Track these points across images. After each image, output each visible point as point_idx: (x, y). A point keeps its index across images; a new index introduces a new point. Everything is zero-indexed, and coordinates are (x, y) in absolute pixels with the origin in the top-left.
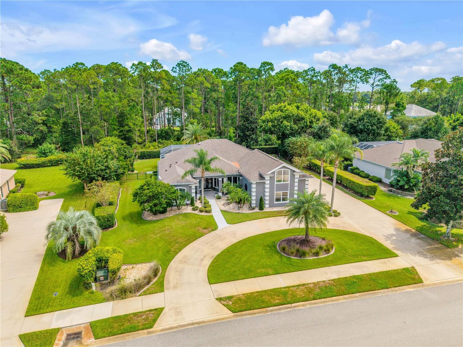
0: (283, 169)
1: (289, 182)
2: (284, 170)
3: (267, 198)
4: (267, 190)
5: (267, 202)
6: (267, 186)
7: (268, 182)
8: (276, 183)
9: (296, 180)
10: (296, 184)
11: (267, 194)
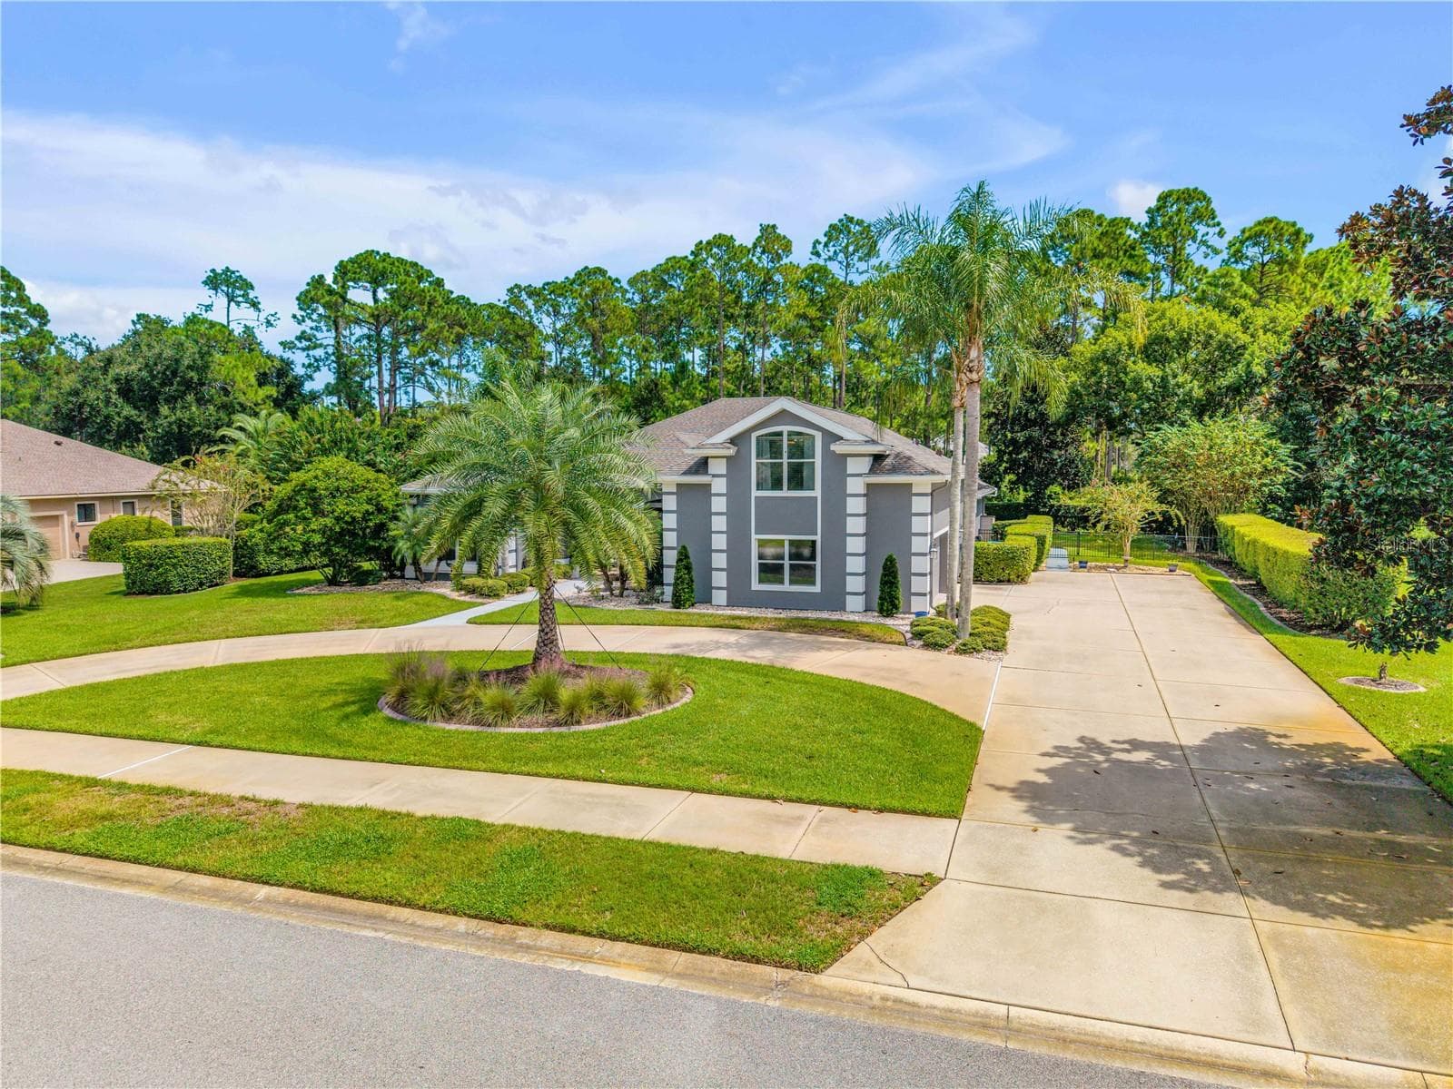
0: (785, 429)
1: (817, 492)
2: (790, 434)
3: (719, 560)
4: (719, 523)
5: (720, 579)
6: (719, 504)
7: (719, 486)
8: (755, 493)
9: (855, 486)
10: (856, 505)
11: (719, 542)
